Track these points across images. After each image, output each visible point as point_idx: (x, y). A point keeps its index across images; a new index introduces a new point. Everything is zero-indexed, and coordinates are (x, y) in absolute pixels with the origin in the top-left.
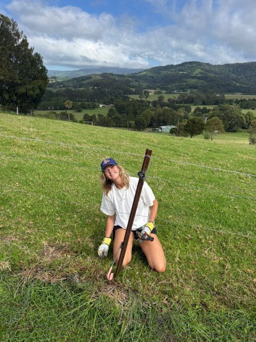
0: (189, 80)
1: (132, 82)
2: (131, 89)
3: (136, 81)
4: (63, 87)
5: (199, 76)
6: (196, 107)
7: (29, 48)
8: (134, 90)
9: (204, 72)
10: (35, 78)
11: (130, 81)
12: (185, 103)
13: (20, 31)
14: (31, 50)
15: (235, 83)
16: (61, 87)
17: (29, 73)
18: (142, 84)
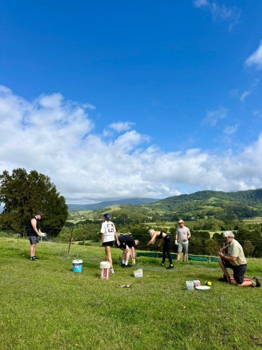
0: (204, 207)
1: (149, 211)
2: (149, 217)
3: (152, 210)
4: (84, 219)
5: (214, 203)
6: (214, 233)
7: (57, 193)
8: (151, 218)
9: (218, 199)
10: (58, 214)
11: (147, 210)
12: (203, 229)
13: (52, 183)
14: (58, 194)
15: (251, 207)
16: (81, 219)
17: (54, 211)
18: (159, 213)
